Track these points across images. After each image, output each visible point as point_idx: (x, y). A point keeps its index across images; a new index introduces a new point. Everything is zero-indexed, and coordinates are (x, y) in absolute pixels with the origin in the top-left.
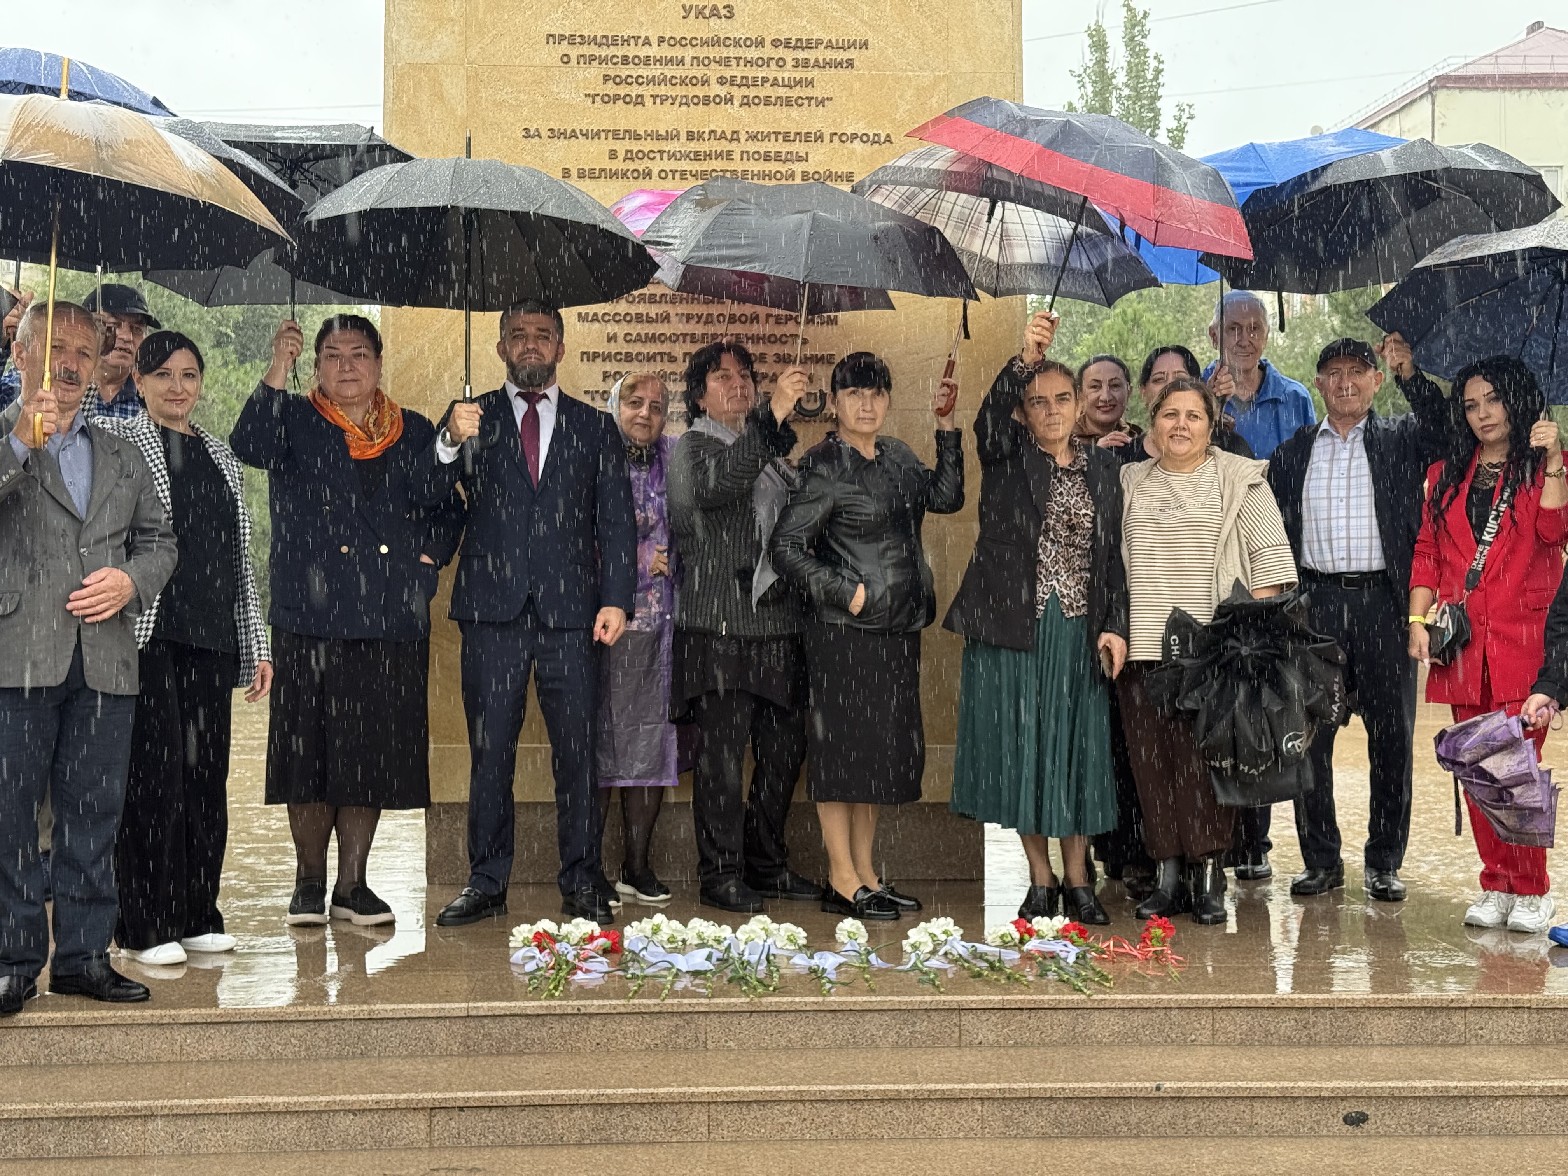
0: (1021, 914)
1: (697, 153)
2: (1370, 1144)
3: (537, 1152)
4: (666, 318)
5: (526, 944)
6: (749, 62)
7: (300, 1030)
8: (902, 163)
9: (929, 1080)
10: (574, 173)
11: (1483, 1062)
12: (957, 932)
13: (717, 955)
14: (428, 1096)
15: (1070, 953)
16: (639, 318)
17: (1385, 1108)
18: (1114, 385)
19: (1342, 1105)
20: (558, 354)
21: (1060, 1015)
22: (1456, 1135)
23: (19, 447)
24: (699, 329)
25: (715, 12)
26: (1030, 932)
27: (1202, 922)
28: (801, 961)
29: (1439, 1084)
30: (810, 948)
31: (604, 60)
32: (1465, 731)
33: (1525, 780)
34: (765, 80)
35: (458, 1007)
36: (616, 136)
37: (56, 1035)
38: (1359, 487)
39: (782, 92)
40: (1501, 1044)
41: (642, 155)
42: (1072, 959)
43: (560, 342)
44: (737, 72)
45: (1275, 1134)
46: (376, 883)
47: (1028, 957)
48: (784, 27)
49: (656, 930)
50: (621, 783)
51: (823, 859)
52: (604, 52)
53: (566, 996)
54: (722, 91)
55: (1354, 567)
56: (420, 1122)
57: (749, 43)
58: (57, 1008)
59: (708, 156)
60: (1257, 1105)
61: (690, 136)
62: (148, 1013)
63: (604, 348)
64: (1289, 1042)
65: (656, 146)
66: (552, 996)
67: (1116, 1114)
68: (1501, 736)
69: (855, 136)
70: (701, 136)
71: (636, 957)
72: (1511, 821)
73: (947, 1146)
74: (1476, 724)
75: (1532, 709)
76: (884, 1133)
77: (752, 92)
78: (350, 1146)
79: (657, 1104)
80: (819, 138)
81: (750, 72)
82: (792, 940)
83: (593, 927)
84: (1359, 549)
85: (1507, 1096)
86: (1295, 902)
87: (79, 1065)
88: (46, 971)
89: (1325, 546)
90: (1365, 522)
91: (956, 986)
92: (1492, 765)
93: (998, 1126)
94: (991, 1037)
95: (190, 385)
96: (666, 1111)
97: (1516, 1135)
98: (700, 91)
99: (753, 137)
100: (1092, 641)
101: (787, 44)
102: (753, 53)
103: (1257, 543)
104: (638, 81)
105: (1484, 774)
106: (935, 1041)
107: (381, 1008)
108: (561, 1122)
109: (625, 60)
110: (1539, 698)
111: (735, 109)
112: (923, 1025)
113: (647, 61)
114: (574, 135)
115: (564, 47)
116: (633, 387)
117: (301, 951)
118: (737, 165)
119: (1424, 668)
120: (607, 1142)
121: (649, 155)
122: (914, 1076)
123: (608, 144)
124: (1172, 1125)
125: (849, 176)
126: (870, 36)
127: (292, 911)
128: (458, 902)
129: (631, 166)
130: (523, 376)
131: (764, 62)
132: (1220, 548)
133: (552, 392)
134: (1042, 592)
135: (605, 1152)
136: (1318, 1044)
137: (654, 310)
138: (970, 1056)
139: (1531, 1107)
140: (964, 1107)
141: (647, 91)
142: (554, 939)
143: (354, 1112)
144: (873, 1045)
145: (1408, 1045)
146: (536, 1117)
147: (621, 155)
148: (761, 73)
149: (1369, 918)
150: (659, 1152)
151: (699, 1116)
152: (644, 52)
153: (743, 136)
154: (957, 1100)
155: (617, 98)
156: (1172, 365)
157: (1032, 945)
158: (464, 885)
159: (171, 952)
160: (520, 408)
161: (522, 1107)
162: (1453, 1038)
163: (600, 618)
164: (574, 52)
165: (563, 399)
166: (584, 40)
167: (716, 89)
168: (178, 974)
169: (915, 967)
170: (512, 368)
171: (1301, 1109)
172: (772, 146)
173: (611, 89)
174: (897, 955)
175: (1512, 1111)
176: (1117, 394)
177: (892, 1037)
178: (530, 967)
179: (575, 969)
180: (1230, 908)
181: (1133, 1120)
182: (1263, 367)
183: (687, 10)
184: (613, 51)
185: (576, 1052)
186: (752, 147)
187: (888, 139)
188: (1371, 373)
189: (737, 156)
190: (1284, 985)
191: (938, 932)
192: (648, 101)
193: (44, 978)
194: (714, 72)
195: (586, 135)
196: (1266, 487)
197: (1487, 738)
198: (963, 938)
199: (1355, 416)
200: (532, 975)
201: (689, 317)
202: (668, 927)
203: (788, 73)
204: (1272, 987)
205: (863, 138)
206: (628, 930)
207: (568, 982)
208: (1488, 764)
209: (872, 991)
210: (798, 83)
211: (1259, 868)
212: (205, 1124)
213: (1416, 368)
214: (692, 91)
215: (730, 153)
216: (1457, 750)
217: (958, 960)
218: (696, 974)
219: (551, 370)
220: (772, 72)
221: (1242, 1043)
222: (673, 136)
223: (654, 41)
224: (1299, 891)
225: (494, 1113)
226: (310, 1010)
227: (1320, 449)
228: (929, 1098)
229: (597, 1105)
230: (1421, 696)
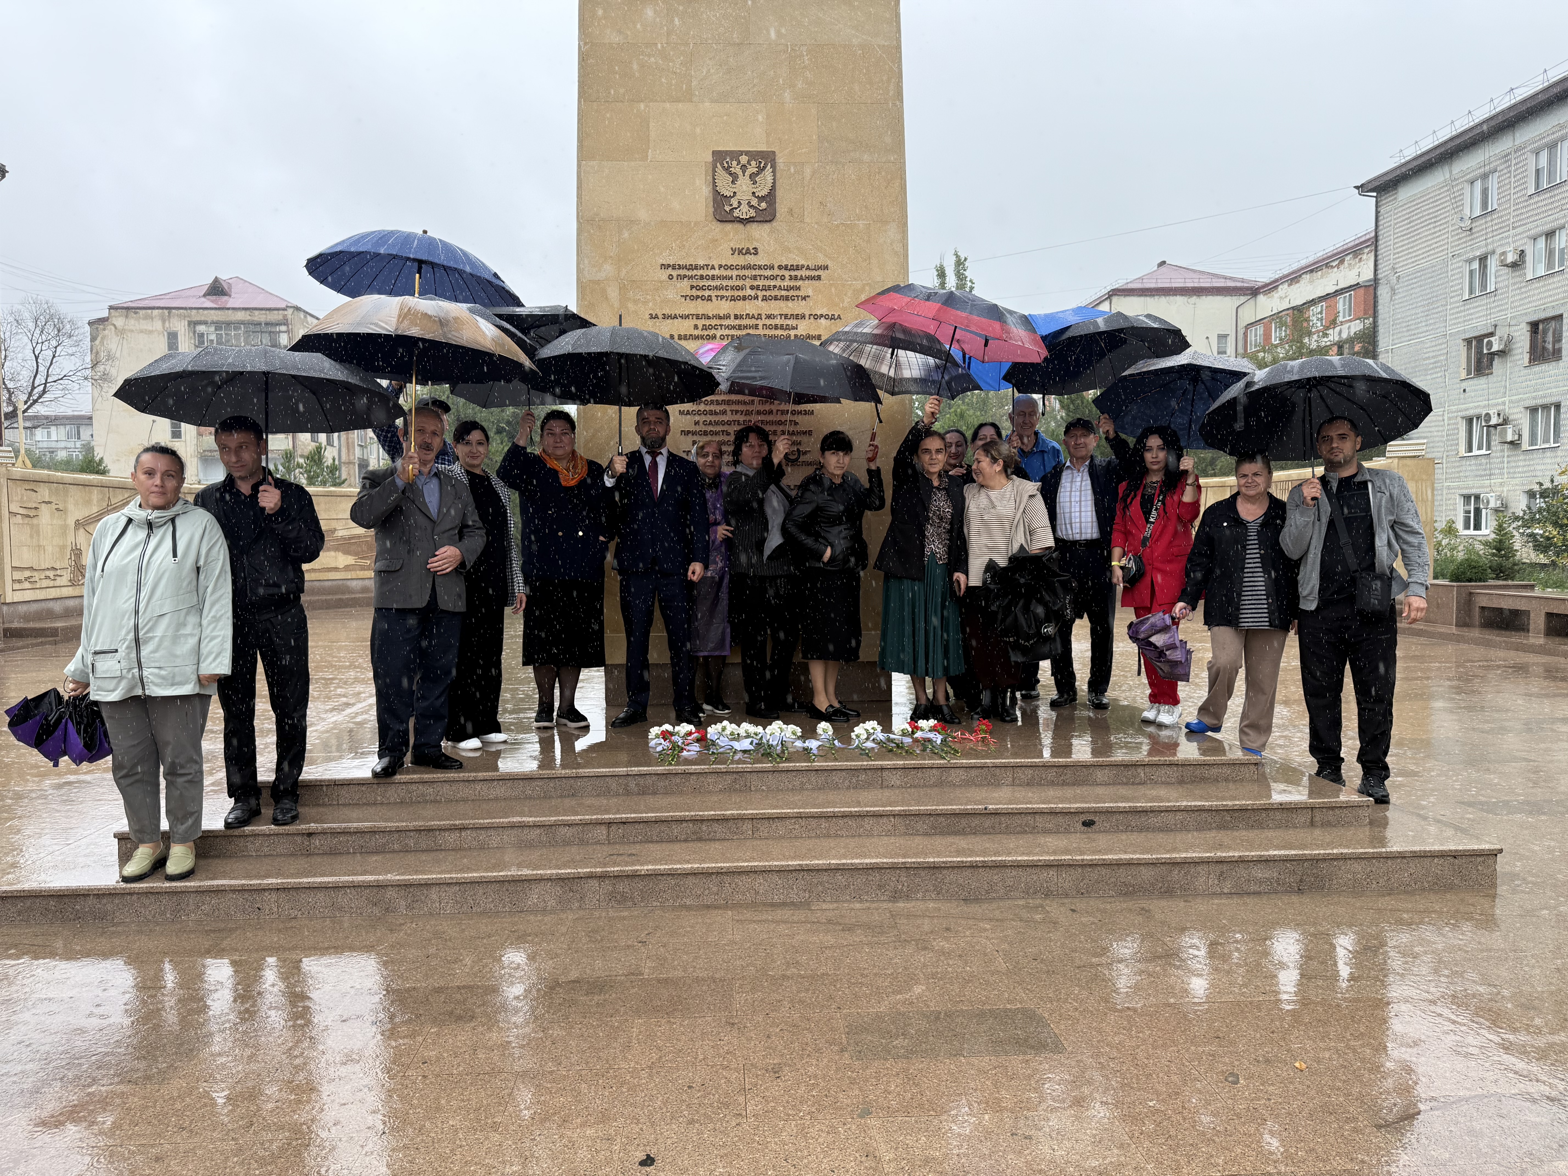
0: (912, 718)
1: (740, 326)
2: (1096, 836)
3: (664, 845)
4: (724, 412)
5: (657, 736)
6: (766, 278)
7: (540, 783)
8: (847, 329)
9: (866, 806)
10: (676, 337)
11: (1154, 793)
12: (879, 728)
13: (755, 741)
14: (607, 816)
15: (938, 738)
16: (712, 413)
17: (1103, 817)
18: (958, 445)
19: (1081, 816)
20: (667, 431)
21: (934, 771)
22: (1141, 831)
23: (400, 483)
24: (742, 418)
25: (748, 252)
26: (917, 728)
27: (1005, 721)
28: (799, 744)
29: (1132, 805)
30: (804, 737)
31: (691, 277)
32: (1142, 623)
33: (1172, 647)
34: (775, 287)
35: (622, 770)
36: (698, 317)
37: (414, 787)
38: (1086, 496)
39: (784, 293)
40: (1163, 783)
41: (711, 327)
42: (939, 742)
43: (668, 425)
44: (760, 283)
45: (1046, 832)
46: (579, 706)
47: (916, 741)
48: (784, 259)
49: (724, 729)
50: (702, 654)
51: (810, 693)
52: (690, 273)
53: (678, 764)
54: (753, 293)
55: (1083, 538)
56: (603, 830)
57: (766, 267)
58: (414, 772)
59: (746, 327)
60: (1037, 817)
61: (736, 317)
62: (461, 775)
63: (693, 428)
64: (1052, 784)
65: (718, 322)
66: (670, 764)
67: (964, 822)
68: (1159, 624)
69: (822, 316)
70: (741, 317)
71: (713, 743)
72: (1166, 668)
73: (875, 840)
74: (1148, 619)
75: (1177, 610)
76: (844, 833)
77: (768, 293)
78: (567, 843)
79: (725, 820)
80: (803, 317)
81: (767, 283)
82: (794, 733)
83: (691, 728)
84: (1086, 528)
85: (1168, 810)
86: (1052, 710)
87: (426, 802)
88: (409, 754)
89: (1068, 526)
90: (1089, 514)
91: (879, 756)
92: (1155, 639)
93: (902, 829)
94: (898, 783)
95: (481, 449)
96: (730, 823)
97: (1172, 830)
98: (741, 293)
99: (769, 317)
100: (951, 576)
101: (786, 268)
102: (768, 273)
103: (1035, 525)
104: (709, 288)
105: (1151, 644)
106: (868, 786)
107: (583, 771)
108: (676, 830)
109: (702, 277)
110: (1181, 605)
111: (759, 302)
112: (863, 777)
113: (713, 278)
114: (675, 317)
115: (670, 271)
116: (702, 447)
117: (541, 741)
118: (761, 332)
119: (1120, 588)
120: (700, 839)
121: (715, 327)
122: (859, 804)
123: (692, 322)
124: (993, 827)
125: (819, 337)
126: (829, 263)
127: (537, 721)
128: (622, 715)
129: (706, 333)
130: (648, 442)
131: (774, 278)
132: (1014, 529)
133: (664, 451)
134: (927, 551)
135: (699, 845)
136: (1068, 784)
137: (718, 408)
138: (887, 793)
139: (1179, 816)
140: (885, 820)
141: (713, 293)
142: (672, 734)
143: (569, 825)
144: (836, 787)
145: (1114, 784)
146: (663, 827)
147: (700, 327)
148: (772, 283)
149: (1090, 717)
150: (726, 844)
151: (747, 826)
152: (711, 273)
153: (764, 317)
154: (881, 816)
155: (698, 297)
156: (989, 432)
157: (918, 734)
158: (624, 706)
159: (474, 743)
160: (648, 459)
161: (656, 822)
162: (1138, 780)
163: (691, 568)
164: (675, 273)
165: (670, 454)
166: (680, 267)
167: (749, 292)
168: (477, 754)
169: (858, 746)
170: (643, 439)
171: (1060, 819)
172: (778, 321)
173: (694, 292)
174: (847, 740)
175: (1170, 818)
176: (960, 449)
177: (847, 783)
178: (659, 749)
179: (683, 749)
180: (1018, 713)
181: (973, 825)
182: (1036, 434)
183: (733, 251)
184: (695, 272)
185: (681, 793)
186: (768, 322)
187: (839, 317)
188: (1092, 436)
189: (760, 327)
190: (1047, 753)
191: (869, 728)
192: (714, 299)
193: (408, 758)
194: (748, 283)
195: (682, 317)
196: (1039, 497)
197: (1153, 626)
198: (882, 731)
199: (1083, 459)
200: (660, 753)
201: (737, 412)
202: (730, 727)
203: (787, 283)
204: (1041, 756)
205: (826, 317)
206: (709, 729)
207: (679, 757)
208: (1153, 639)
209: (836, 760)
210: (792, 288)
211: (1033, 693)
212: (492, 832)
213: (1116, 432)
214: (736, 293)
215: (757, 325)
216: (1137, 632)
217: (879, 743)
218: (745, 752)
219: (663, 439)
220: (778, 283)
221: (1028, 784)
222: (727, 317)
223: (717, 267)
224: (1054, 705)
225: (641, 825)
226: (546, 772)
227: (1066, 477)
228: (868, 815)
229: (694, 821)
230: (1118, 604)
